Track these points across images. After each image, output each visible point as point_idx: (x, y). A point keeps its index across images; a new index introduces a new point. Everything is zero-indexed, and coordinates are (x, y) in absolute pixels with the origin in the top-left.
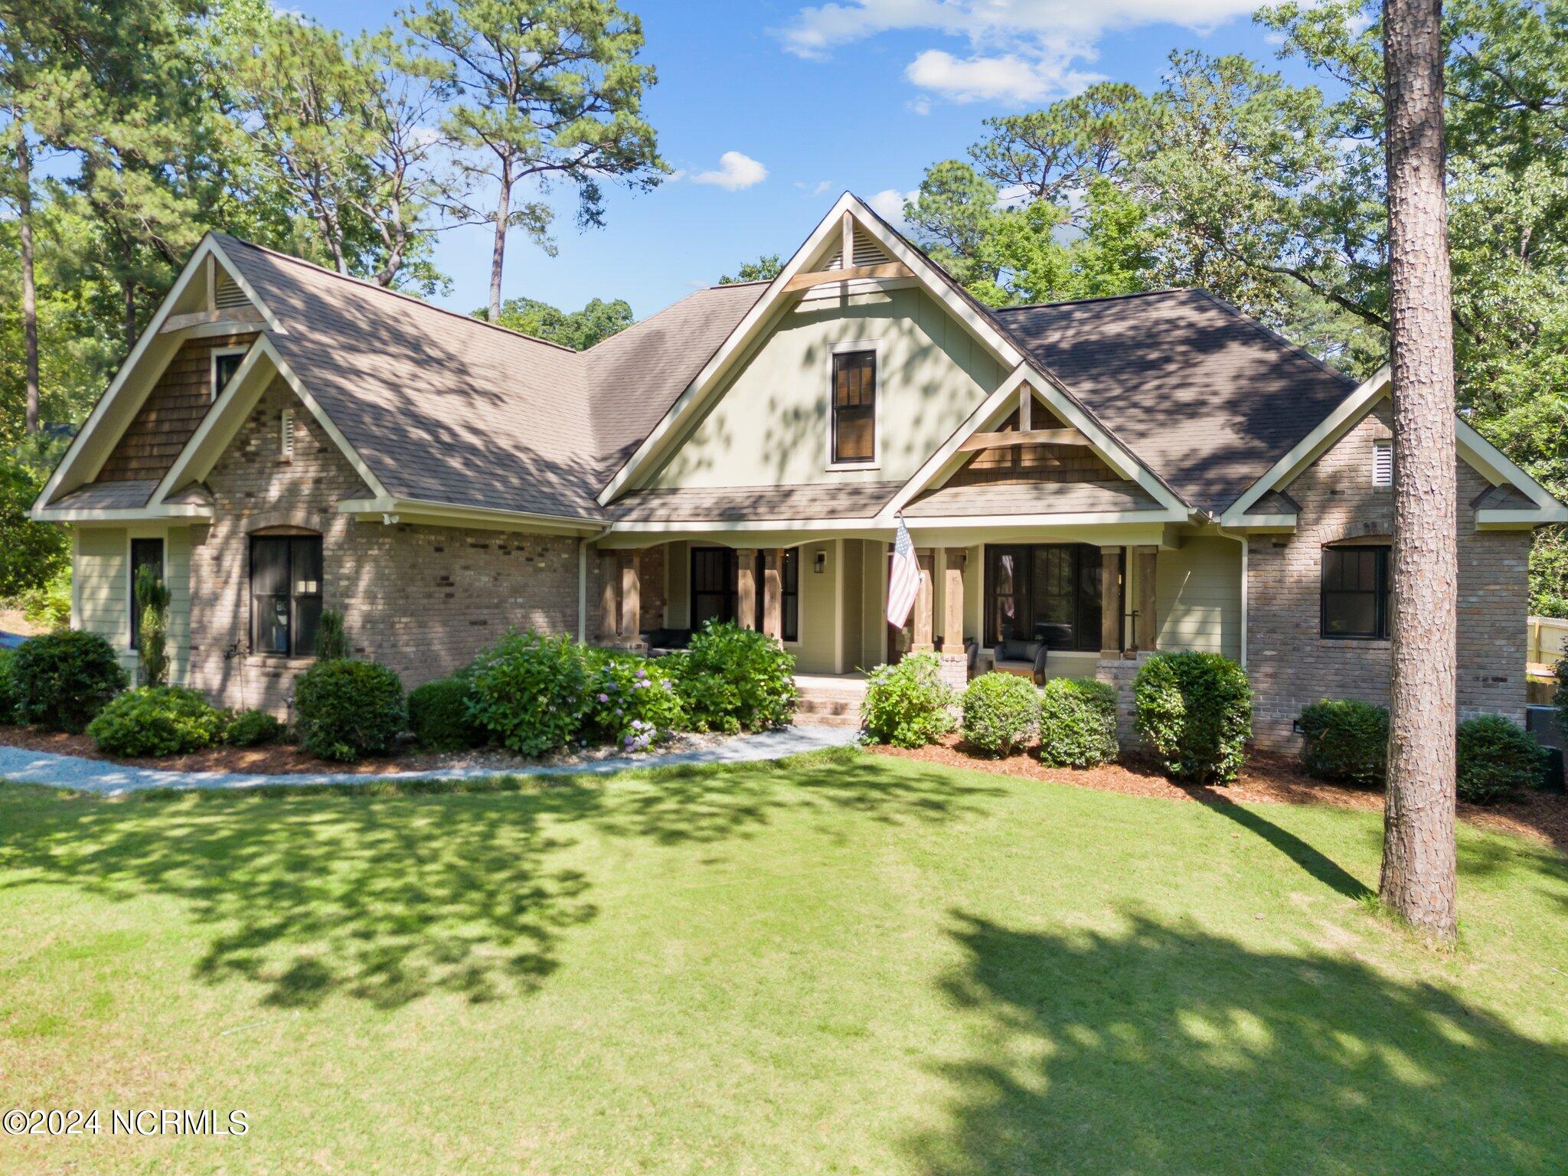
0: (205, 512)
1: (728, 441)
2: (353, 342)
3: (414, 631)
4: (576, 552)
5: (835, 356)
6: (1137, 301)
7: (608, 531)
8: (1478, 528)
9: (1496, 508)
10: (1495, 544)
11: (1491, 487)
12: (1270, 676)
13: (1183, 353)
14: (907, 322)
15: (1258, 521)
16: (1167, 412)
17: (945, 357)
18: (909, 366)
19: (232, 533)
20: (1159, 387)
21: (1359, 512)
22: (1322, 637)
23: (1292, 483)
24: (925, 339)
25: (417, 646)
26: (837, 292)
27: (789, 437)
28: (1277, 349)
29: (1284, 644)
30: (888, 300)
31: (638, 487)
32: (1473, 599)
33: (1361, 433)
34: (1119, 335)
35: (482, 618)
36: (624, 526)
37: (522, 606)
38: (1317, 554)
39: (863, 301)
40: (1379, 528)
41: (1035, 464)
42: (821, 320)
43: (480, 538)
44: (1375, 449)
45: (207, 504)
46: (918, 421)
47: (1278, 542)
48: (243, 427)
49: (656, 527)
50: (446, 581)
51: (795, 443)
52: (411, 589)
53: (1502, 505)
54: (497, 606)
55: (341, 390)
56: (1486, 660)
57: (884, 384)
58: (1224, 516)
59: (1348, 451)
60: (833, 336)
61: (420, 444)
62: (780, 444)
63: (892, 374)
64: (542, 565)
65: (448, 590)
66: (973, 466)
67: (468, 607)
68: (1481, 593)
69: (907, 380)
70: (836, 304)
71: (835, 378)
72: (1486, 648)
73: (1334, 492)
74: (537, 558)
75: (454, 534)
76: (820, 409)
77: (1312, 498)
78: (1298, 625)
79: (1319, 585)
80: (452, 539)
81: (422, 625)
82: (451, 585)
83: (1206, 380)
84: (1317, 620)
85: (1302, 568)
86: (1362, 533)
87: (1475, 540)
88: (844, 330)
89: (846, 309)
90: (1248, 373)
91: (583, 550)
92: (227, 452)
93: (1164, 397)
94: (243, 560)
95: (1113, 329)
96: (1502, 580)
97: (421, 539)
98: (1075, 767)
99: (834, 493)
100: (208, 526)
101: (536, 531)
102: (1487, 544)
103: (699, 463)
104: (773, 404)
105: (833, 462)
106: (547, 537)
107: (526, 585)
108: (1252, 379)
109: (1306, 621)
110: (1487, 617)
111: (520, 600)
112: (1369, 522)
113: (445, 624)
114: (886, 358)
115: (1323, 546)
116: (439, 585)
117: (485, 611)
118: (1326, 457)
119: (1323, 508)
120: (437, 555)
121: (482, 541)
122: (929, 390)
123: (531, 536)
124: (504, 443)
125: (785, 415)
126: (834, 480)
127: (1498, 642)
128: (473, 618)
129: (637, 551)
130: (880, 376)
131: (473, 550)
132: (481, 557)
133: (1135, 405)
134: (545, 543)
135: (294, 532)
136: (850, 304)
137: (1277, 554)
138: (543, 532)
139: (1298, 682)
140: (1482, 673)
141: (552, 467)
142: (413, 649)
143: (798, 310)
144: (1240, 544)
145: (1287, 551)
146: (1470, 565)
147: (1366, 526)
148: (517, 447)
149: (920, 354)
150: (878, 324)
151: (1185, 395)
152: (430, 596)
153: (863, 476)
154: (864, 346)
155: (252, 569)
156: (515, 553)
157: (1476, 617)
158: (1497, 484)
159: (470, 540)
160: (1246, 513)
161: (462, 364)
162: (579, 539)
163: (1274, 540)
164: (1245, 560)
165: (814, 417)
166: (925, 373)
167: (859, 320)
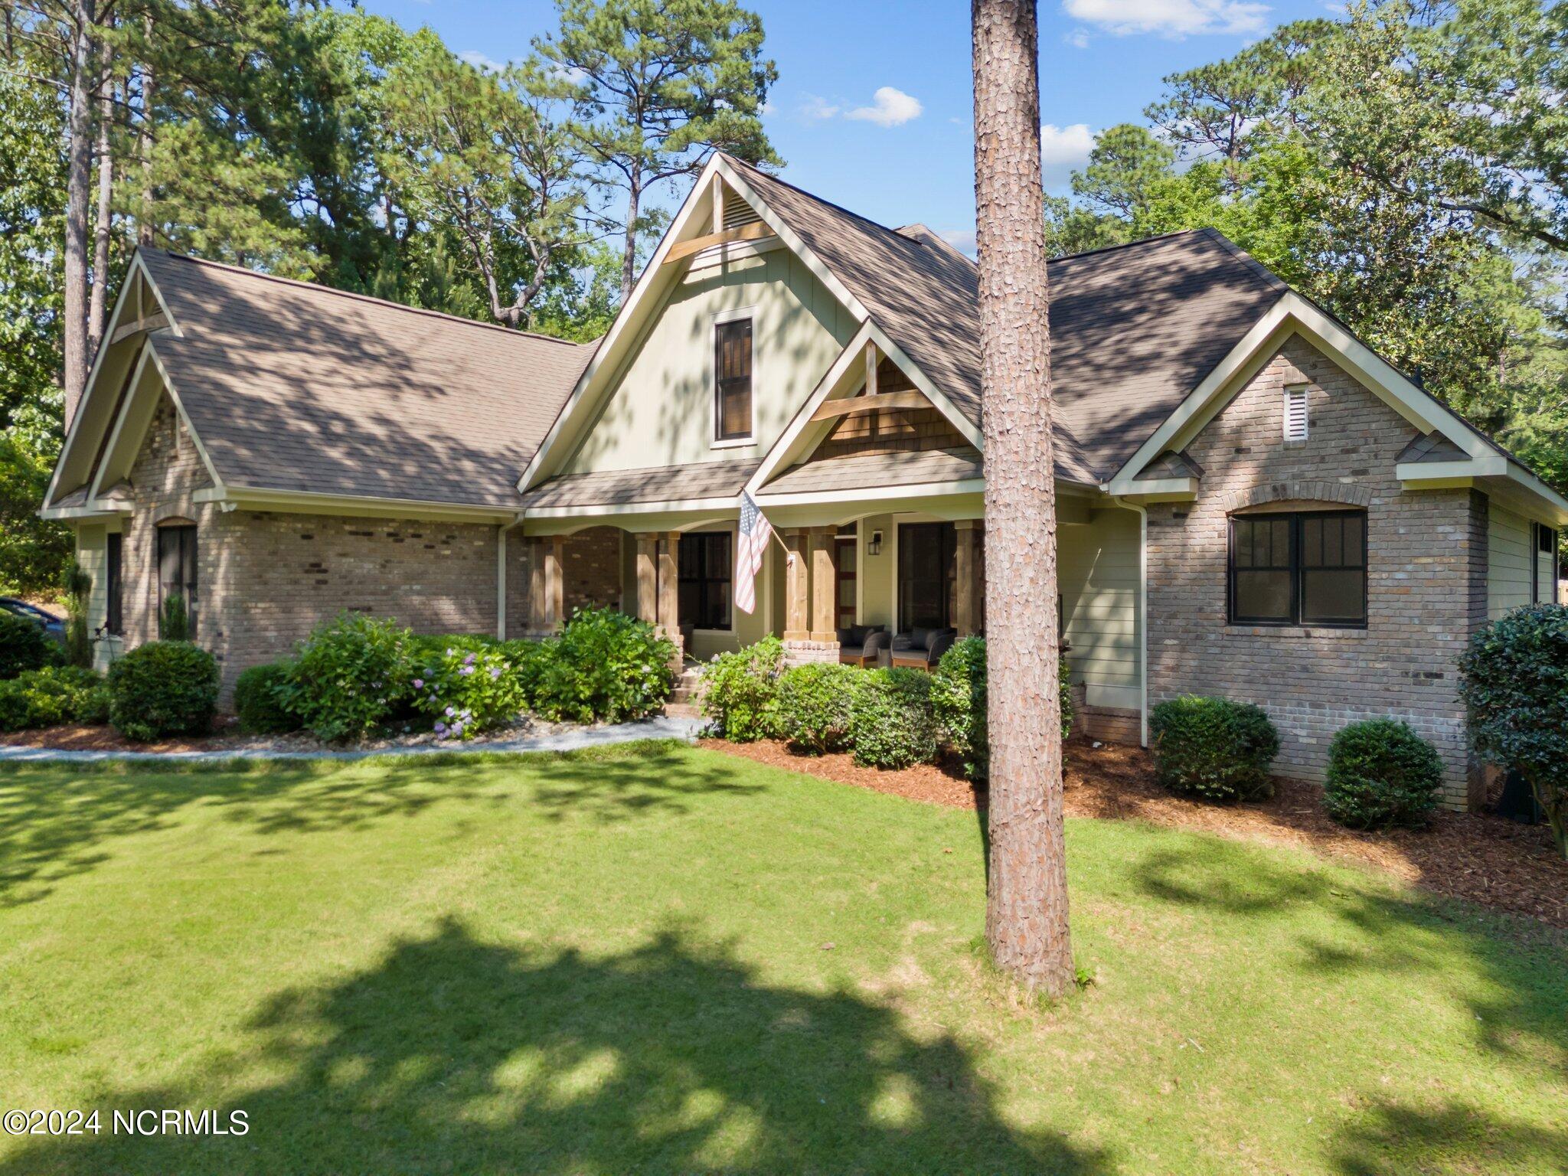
0: (126, 506)
1: (630, 417)
2: (266, 342)
3: (276, 616)
4: (495, 539)
5: (718, 326)
6: (1137, 249)
7: (521, 518)
8: (1404, 487)
9: (1417, 461)
10: (1427, 506)
11: (1420, 436)
12: (1173, 669)
13: (1161, 302)
14: (780, 284)
15: (1149, 487)
16: (1118, 369)
17: (813, 320)
18: (782, 329)
19: (145, 524)
20: (1120, 341)
21: (1266, 470)
22: (1229, 622)
23: (1192, 442)
24: (795, 301)
25: (279, 630)
26: (718, 259)
27: (680, 413)
28: (1261, 289)
29: (1186, 631)
30: (762, 263)
31: (557, 473)
32: (1400, 575)
33: (1269, 378)
34: (1105, 287)
35: (366, 604)
36: (535, 513)
37: (419, 593)
38: (1222, 524)
39: (741, 266)
40: (1289, 492)
41: (893, 431)
42: (705, 290)
43: (364, 527)
44: (1287, 397)
45: (128, 498)
46: (790, 388)
47: (1178, 511)
48: (151, 426)
49: (560, 512)
50: (316, 567)
51: (685, 417)
52: (270, 575)
53: (1427, 457)
54: (385, 593)
55: (218, 385)
56: (1417, 651)
57: (760, 351)
58: (1112, 483)
59: (1254, 400)
60: (716, 303)
61: (301, 437)
62: (673, 420)
63: (767, 341)
64: (448, 552)
65: (320, 576)
66: (836, 437)
67: (347, 593)
68: (1410, 567)
69: (780, 344)
70: (717, 272)
71: (718, 348)
72: (1415, 636)
73: (1239, 451)
74: (438, 546)
75: (326, 521)
76: (705, 380)
77: (1216, 457)
78: (1201, 610)
79: (1224, 562)
80: (324, 527)
81: (287, 610)
82: (325, 571)
83: (1172, 330)
84: (1222, 603)
85: (1203, 541)
86: (1270, 499)
87: (1402, 503)
88: (725, 297)
89: (728, 278)
90: (1220, 318)
91: (502, 538)
92: (141, 450)
93: (1120, 352)
94: (153, 550)
95: (1101, 280)
96: (1435, 551)
97: (283, 526)
98: (882, 767)
99: (713, 471)
100: (131, 519)
101: (439, 519)
102: (1416, 507)
103: (607, 442)
104: (666, 379)
105: (717, 439)
106: (453, 524)
107: (425, 572)
108: (1222, 324)
109: (1210, 605)
110: (1418, 598)
111: (416, 587)
112: (1278, 484)
113: (316, 608)
114: (761, 323)
115: (1228, 514)
116: (307, 572)
117: (369, 598)
118: (1230, 409)
119: (1227, 468)
120: (305, 542)
121: (366, 529)
122: (800, 354)
123: (431, 523)
124: (419, 434)
125: (676, 389)
126: (718, 457)
127: (1431, 629)
128: (353, 604)
129: (559, 538)
130: (756, 343)
131: (353, 538)
132: (365, 544)
133: (1087, 363)
134: (449, 532)
135: (181, 523)
136: (730, 270)
137: (1177, 525)
138: (445, 519)
139: (1202, 676)
140: (1412, 667)
141: (474, 455)
142: (274, 634)
143: (686, 282)
144: (1138, 515)
145: (1188, 521)
146: (1396, 533)
147: (1275, 489)
148: (433, 437)
149: (791, 316)
150: (754, 289)
151: (1142, 349)
152: (296, 582)
153: (742, 452)
154: (742, 314)
155: (159, 555)
156: (408, 541)
157: (1403, 598)
158: (1427, 432)
159: (347, 528)
160: (1136, 478)
161: (408, 359)
162: (497, 527)
163: (1174, 510)
164: (1144, 532)
165: (701, 389)
166: (797, 335)
167: (737, 287)
